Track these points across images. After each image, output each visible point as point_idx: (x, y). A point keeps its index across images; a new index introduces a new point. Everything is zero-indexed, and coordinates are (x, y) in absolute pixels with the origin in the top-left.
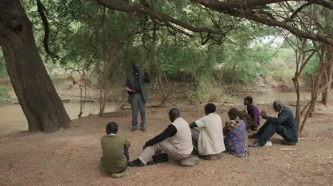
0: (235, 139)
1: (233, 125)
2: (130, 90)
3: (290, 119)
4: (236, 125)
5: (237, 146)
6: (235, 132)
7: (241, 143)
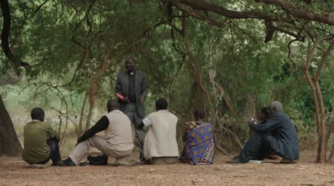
0: (193, 143)
1: (191, 127)
2: (122, 97)
3: (281, 127)
4: (195, 127)
5: (195, 153)
6: (193, 135)
7: (202, 150)
